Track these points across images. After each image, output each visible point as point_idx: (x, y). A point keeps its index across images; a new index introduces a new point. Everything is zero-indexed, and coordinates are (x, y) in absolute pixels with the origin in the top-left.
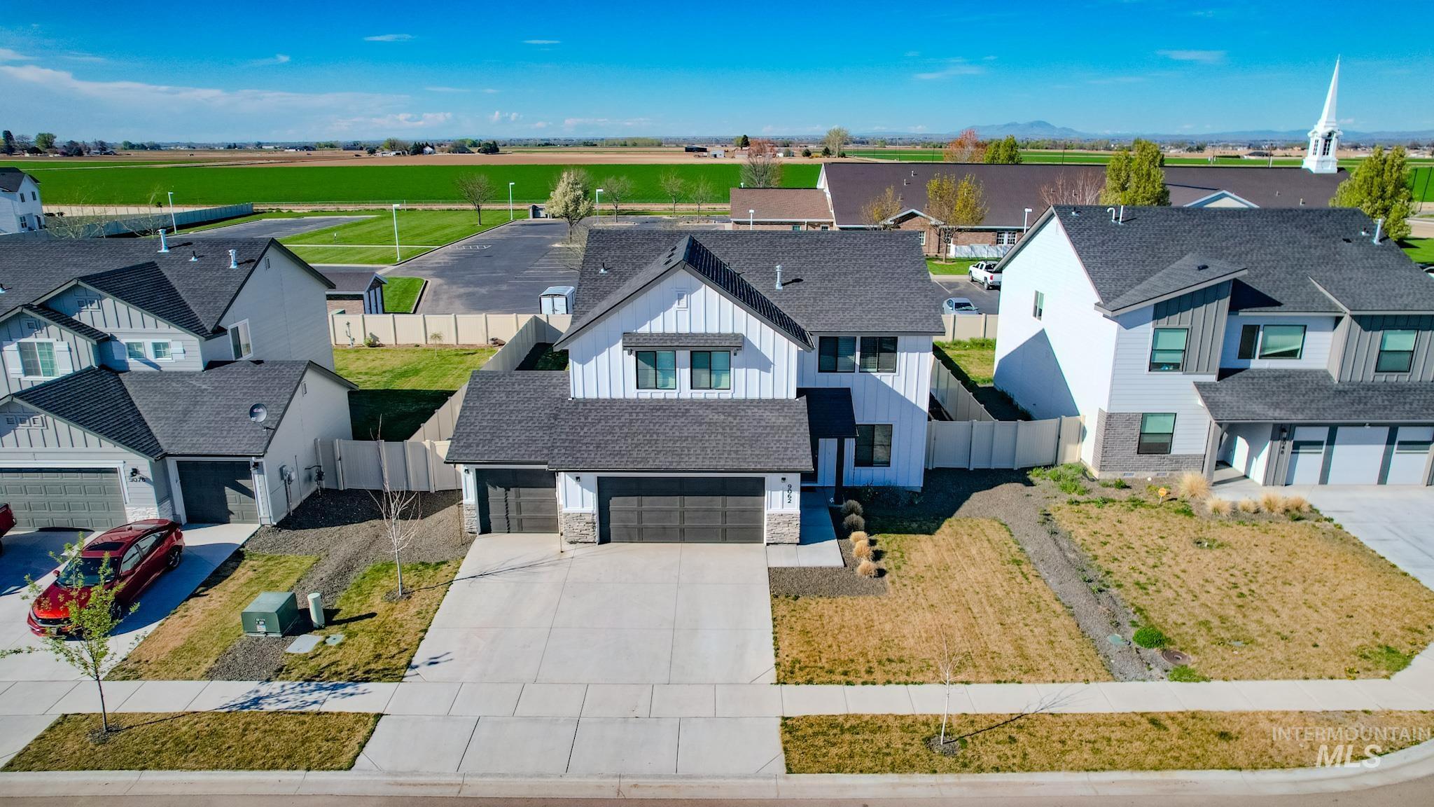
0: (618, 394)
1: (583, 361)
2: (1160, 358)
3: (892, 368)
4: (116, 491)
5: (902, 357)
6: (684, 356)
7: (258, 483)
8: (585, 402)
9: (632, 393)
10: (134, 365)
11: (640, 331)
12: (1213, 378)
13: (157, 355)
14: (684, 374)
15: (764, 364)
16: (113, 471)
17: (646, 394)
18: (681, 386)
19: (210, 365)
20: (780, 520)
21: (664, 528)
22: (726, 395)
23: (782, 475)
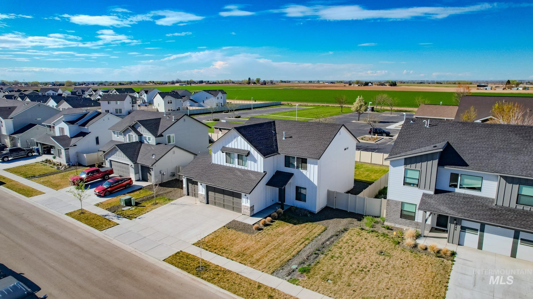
0: (222, 164)
1: (215, 153)
2: (408, 181)
3: (306, 168)
4: (128, 169)
5: (308, 165)
6: (236, 155)
7: (152, 172)
8: (215, 164)
9: (225, 164)
10: (145, 142)
11: (227, 146)
12: (432, 193)
13: (149, 140)
14: (236, 160)
15: (255, 161)
16: (129, 165)
17: (228, 165)
18: (235, 164)
19: (158, 144)
20: (245, 207)
21: (220, 203)
22: (246, 168)
23: (245, 194)
